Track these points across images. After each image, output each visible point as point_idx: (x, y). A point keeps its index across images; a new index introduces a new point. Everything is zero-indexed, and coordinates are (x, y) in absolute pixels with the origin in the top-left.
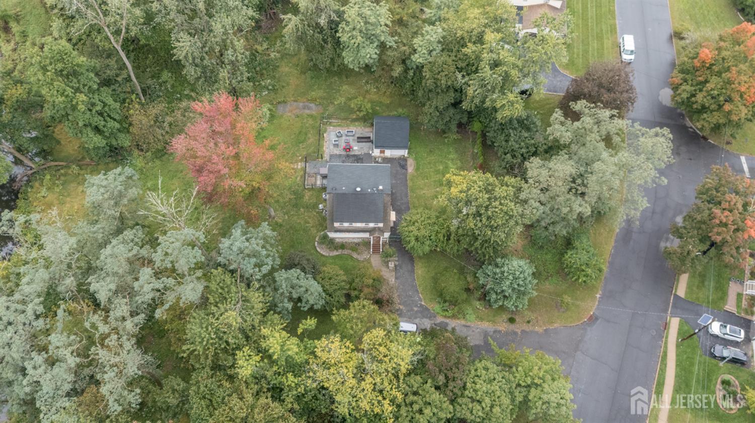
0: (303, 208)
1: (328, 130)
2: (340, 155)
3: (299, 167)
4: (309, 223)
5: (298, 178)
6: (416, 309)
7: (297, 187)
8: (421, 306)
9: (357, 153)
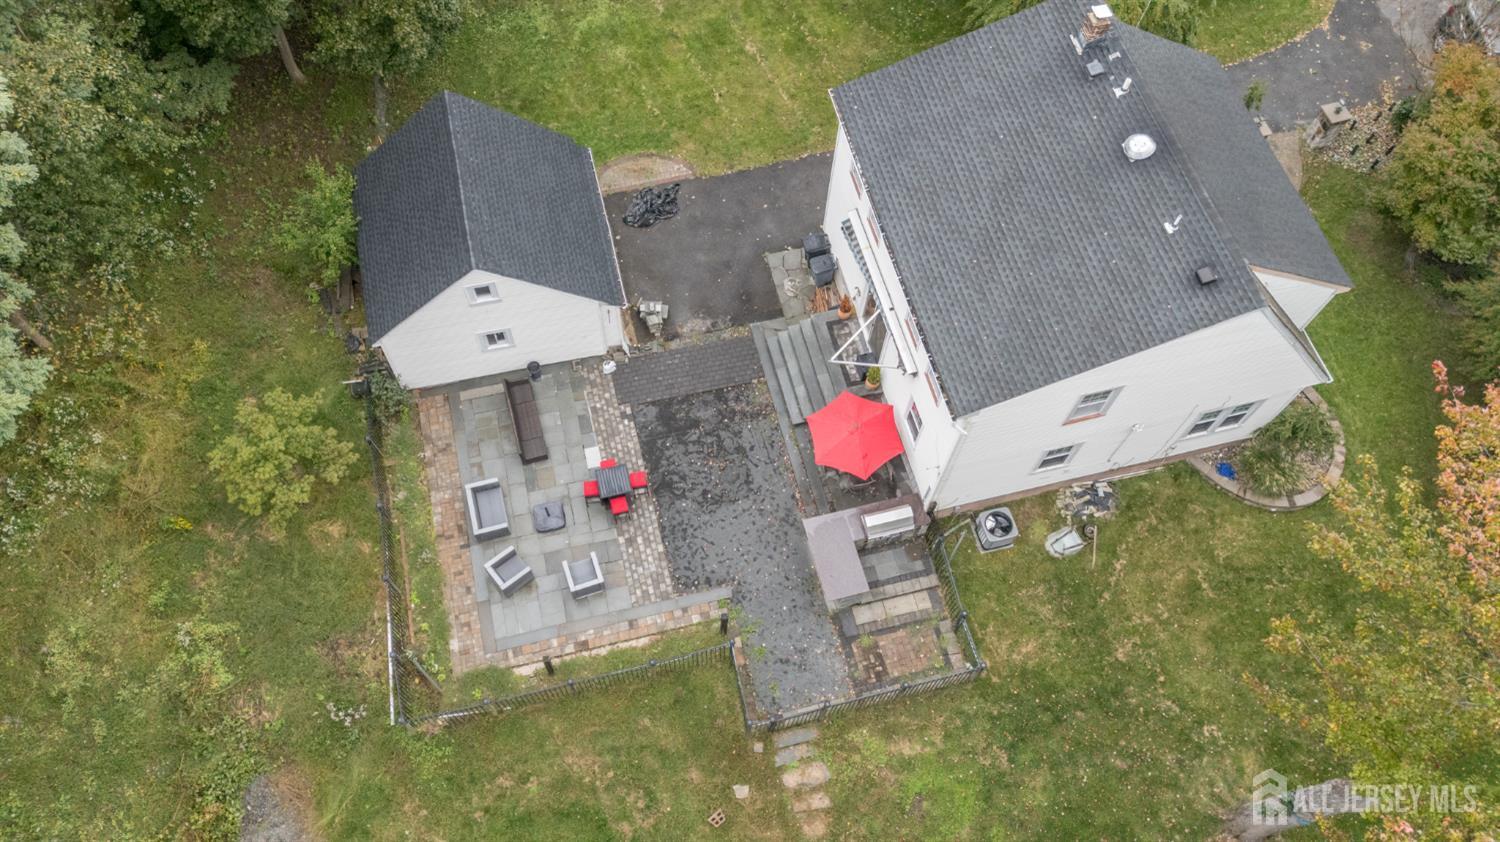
0: (1105, 647)
1: (482, 659)
2: (667, 532)
3: (818, 773)
4: (1193, 587)
5: (908, 749)
6: (1365, 46)
7: (977, 738)
8: (1337, 29)
9: (628, 443)
